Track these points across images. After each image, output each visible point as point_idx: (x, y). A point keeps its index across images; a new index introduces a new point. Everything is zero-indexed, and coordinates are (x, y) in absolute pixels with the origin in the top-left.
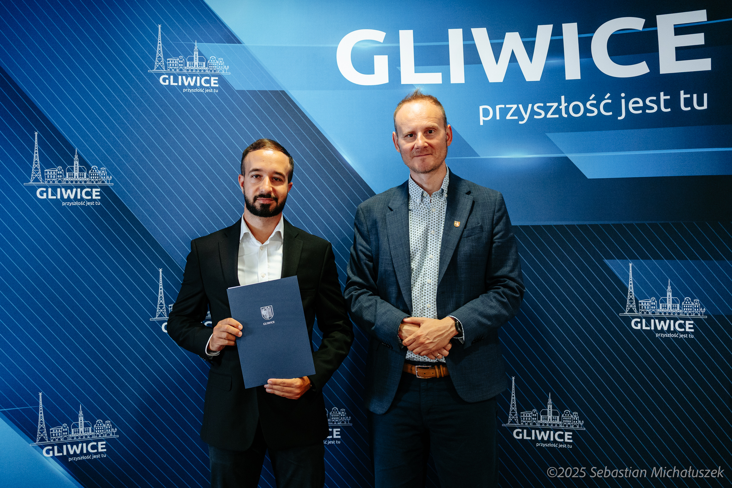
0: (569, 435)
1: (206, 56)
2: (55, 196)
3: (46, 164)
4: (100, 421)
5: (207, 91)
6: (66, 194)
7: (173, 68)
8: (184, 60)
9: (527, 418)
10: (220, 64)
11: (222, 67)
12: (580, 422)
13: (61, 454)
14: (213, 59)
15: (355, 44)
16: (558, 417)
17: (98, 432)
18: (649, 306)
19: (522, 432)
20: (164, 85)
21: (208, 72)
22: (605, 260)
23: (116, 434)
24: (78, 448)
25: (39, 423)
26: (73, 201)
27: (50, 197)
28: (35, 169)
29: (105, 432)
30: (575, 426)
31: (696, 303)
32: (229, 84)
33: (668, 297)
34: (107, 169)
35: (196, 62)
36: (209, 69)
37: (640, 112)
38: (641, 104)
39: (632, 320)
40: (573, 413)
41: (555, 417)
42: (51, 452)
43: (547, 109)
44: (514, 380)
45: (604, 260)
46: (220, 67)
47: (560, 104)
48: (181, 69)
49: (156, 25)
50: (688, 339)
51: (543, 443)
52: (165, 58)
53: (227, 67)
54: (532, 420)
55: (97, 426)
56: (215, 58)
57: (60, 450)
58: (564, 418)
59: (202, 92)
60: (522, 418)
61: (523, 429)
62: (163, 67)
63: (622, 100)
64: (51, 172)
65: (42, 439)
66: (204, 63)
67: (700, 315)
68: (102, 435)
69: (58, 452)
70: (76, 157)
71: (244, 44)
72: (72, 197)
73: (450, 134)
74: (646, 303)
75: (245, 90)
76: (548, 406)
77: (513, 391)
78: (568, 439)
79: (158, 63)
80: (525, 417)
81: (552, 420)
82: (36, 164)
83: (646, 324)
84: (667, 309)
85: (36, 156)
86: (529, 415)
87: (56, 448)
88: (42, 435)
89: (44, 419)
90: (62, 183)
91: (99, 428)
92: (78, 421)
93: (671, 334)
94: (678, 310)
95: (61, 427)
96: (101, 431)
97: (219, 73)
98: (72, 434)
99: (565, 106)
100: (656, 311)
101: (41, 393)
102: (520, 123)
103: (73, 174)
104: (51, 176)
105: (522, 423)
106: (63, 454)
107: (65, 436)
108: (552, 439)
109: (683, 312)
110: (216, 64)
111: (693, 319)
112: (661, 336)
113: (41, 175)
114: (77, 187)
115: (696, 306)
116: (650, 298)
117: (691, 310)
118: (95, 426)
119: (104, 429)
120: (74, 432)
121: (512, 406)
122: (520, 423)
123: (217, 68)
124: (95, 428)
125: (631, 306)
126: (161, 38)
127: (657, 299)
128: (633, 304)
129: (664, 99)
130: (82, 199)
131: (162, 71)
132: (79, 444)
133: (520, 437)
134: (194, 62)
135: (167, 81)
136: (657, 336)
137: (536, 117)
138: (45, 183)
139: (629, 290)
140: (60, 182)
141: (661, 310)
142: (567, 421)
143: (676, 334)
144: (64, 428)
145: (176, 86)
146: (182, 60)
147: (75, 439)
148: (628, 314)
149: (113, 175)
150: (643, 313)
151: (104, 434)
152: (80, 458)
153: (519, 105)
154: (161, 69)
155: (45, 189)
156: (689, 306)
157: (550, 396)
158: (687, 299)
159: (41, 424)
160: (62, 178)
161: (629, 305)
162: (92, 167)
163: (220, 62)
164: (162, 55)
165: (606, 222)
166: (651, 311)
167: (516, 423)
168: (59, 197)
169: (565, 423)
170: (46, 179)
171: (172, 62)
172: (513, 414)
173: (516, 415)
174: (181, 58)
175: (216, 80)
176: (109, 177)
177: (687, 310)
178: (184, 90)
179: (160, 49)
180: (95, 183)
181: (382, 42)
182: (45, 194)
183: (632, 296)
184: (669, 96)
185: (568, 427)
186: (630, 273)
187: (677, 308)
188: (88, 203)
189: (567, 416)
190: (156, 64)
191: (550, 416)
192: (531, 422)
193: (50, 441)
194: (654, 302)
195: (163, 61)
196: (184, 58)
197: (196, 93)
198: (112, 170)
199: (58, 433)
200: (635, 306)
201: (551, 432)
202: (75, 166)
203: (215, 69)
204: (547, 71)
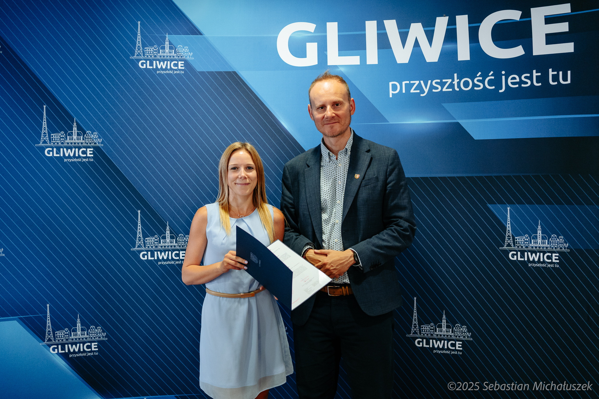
0: (459, 344)
1: (175, 45)
2: (59, 154)
3: (52, 130)
4: (93, 327)
5: (175, 72)
6: (67, 152)
7: (149, 55)
8: (157, 48)
9: (426, 330)
10: (185, 51)
11: (187, 54)
12: (468, 333)
13: (64, 352)
14: (180, 47)
15: (292, 34)
16: (451, 330)
17: (91, 335)
18: (523, 242)
19: (422, 342)
20: (143, 68)
21: (176, 58)
22: (489, 205)
23: (106, 337)
24: (76, 347)
25: (47, 327)
26: (73, 158)
27: (55, 155)
28: (43, 134)
29: (97, 336)
30: (464, 337)
31: (560, 240)
32: (192, 67)
33: (538, 235)
34: (98, 133)
35: (167, 50)
36: (177, 56)
37: (517, 86)
38: (518, 80)
39: (509, 253)
40: (463, 327)
41: (448, 330)
42: (56, 350)
43: (442, 84)
44: (415, 300)
45: (487, 205)
46: (185, 53)
47: (453, 80)
48: (156, 55)
49: (136, 21)
50: (554, 268)
51: (439, 350)
52: (143, 47)
53: (191, 54)
54: (430, 332)
55: (91, 330)
56: (182, 46)
57: (63, 348)
58: (455, 331)
59: (171, 73)
60: (422, 330)
61: (423, 339)
62: (141, 54)
63: (503, 76)
64: (56, 136)
65: (50, 340)
66: (173, 51)
67: (564, 249)
68: (94, 338)
69: (62, 350)
70: (75, 124)
71: (205, 35)
72: (72, 155)
73: (353, 105)
74: (521, 239)
75: (205, 71)
76: (443, 321)
77: (415, 309)
78: (459, 347)
79: (137, 51)
80: (425, 330)
81: (446, 332)
82: (45, 130)
83: (521, 256)
84: (537, 244)
85: (45, 124)
86: (428, 328)
87: (60, 346)
88: (49, 337)
89: (50, 325)
90: (64, 145)
91: (92, 333)
92: (77, 327)
93: (541, 264)
94: (546, 245)
95: (63, 331)
96: (94, 335)
97: (185, 58)
98: (72, 337)
99: (457, 82)
100: (529, 245)
101: (48, 305)
102: (422, 95)
103: (73, 137)
104: (56, 139)
105: (422, 334)
106: (65, 351)
107: (67, 338)
108: (446, 347)
109: (551, 247)
110: (182, 51)
111: (558, 252)
112: (533, 266)
113: (48, 139)
114: (75, 147)
115: (561, 242)
116: (524, 235)
117: (557, 244)
118: (89, 331)
119: (96, 333)
120: (74, 335)
121: (414, 320)
122: (420, 334)
123: (183, 54)
124: (90, 332)
125: (509, 242)
126: (140, 32)
127: (530, 236)
128: (510, 240)
129: (536, 76)
130: (79, 157)
131: (141, 57)
132: (78, 344)
133: (421, 345)
134: (166, 50)
135: (145, 65)
136: (529, 265)
137: (434, 91)
138: (52, 145)
139: (507, 229)
140: (62, 143)
141: (533, 244)
142: (458, 333)
143: (545, 264)
144: (66, 331)
145: (151, 69)
146: (156, 48)
147: (74, 340)
148: (506, 248)
149: (102, 138)
150: (518, 247)
151: (96, 337)
152: (78, 355)
153: (421, 81)
154: (140, 56)
155: (51, 149)
156: (555, 242)
157: (444, 313)
158: (553, 236)
159: (49, 328)
160: (64, 140)
161: (507, 241)
162: (87, 132)
163: (186, 49)
164: (141, 45)
165: (490, 175)
166: (525, 245)
167: (418, 334)
168: (62, 155)
169: (456, 335)
170: (52, 141)
171: (148, 50)
172: (415, 327)
173: (418, 327)
174: (155, 47)
175: (182, 64)
176: (100, 139)
177: (553, 245)
178: (158, 72)
179: (139, 40)
180: (89, 145)
181: (313, 31)
182: (51, 153)
183: (510, 233)
184: (540, 73)
185: (458, 338)
186: (508, 215)
187: (545, 243)
188: (84, 160)
189: (458, 329)
190: (136, 52)
191: (444, 329)
192: (429, 333)
193: (56, 341)
194: (527, 238)
195: (142, 50)
196: (158, 47)
197: (167, 74)
198: (102, 134)
199: (61, 335)
200: (512, 242)
201: (445, 341)
202: (73, 131)
203: (181, 55)
204: (443, 54)
